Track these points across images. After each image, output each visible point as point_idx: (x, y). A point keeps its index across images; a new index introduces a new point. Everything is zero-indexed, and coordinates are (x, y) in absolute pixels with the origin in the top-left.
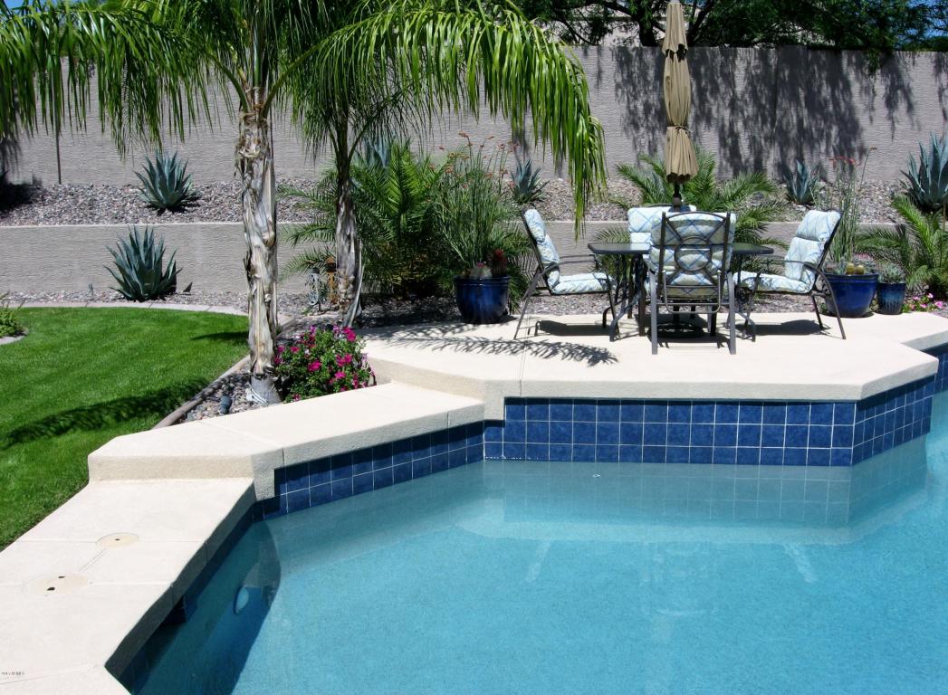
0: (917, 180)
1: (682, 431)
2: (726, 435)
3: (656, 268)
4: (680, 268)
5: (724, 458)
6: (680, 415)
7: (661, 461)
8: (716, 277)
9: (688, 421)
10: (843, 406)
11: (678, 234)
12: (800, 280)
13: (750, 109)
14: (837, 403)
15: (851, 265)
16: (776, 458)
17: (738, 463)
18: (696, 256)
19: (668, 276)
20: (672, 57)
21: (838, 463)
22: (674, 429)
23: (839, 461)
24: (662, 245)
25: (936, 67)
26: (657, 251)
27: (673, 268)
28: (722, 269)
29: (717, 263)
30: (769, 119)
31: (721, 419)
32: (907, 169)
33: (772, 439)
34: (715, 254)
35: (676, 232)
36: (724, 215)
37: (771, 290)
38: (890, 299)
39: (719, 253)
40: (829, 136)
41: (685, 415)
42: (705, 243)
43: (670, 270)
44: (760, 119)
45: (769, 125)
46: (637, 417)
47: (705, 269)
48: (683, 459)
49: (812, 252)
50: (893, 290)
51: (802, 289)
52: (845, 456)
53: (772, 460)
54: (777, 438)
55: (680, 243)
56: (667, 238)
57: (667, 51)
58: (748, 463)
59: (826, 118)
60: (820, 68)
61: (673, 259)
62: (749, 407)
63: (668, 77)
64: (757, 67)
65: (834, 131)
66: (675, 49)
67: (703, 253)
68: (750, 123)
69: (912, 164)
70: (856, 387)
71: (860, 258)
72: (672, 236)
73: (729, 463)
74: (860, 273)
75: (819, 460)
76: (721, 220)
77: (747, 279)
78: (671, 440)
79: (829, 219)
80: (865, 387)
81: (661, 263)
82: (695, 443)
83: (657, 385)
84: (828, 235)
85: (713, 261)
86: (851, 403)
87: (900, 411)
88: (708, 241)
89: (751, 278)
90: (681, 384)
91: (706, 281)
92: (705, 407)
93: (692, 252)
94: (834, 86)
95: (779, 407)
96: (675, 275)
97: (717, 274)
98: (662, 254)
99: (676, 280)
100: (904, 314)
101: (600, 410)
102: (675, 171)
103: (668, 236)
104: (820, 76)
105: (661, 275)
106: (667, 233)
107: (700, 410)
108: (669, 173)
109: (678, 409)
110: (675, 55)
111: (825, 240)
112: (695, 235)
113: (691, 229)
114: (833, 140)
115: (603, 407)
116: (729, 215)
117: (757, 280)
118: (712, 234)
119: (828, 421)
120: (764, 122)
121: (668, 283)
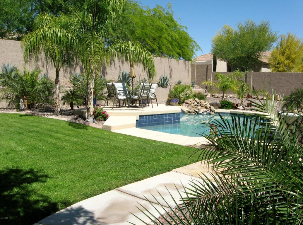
2: (166, 119)
10: (179, 114)
18: (146, 91)
42: (147, 89)
55: (144, 89)
61: (143, 92)
113: (146, 86)
118: (149, 87)
119: (177, 116)
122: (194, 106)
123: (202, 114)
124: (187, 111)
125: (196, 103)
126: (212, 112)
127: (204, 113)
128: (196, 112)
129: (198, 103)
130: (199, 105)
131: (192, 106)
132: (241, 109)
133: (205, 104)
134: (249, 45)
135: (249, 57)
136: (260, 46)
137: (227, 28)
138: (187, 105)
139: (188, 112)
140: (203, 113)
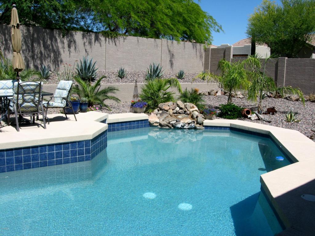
0: (79, 71)
1: (36, 157)
2: (51, 155)
3: (16, 101)
4: (24, 101)
5: (51, 164)
6: (35, 151)
7: (30, 168)
8: (36, 103)
9: (38, 153)
10: (87, 142)
11: (23, 89)
12: (61, 103)
13: (24, 47)
14: (85, 141)
15: (72, 97)
16: (68, 161)
17: (56, 165)
18: (30, 97)
19: (20, 104)
20: (14, 28)
21: (87, 160)
22: (33, 156)
23: (88, 159)
24: (18, 93)
25: (83, 36)
26: (16, 95)
27: (22, 101)
28: (39, 100)
29: (37, 99)
30: (31, 51)
31: (49, 151)
32: (77, 67)
33: (66, 155)
34: (36, 96)
35: (23, 88)
36: (39, 82)
37: (53, 107)
38: (84, 107)
39: (38, 95)
40: (50, 57)
41: (37, 151)
42: (33, 92)
43: (21, 102)
44: (28, 50)
45: (31, 52)
46: (20, 154)
47: (33, 101)
48: (37, 166)
49: (65, 94)
50: (84, 105)
51: (62, 106)
52: (89, 157)
53: (67, 162)
54: (67, 154)
55: (24, 92)
56: (19, 91)
57: (12, 26)
58: (59, 164)
59: (49, 51)
60: (47, 35)
61: (22, 98)
62: (58, 146)
63: (13, 35)
64: (26, 33)
65: (52, 55)
66: (15, 25)
67: (32, 96)
68: (25, 52)
69: (78, 66)
70: (91, 135)
71: (74, 95)
72: (21, 90)
73: (53, 165)
74: (75, 100)
75: (81, 160)
76: (38, 84)
77: (45, 104)
78: (33, 160)
79: (69, 83)
80: (93, 135)
81: (18, 99)
82: (41, 160)
83: (27, 142)
84: (70, 88)
85: (36, 98)
86: (89, 140)
87: (100, 141)
88: (34, 91)
89: (46, 103)
90: (35, 141)
91: (34, 105)
92: (43, 147)
93: (28, 95)
94: (52, 41)
95: (68, 144)
96: (23, 104)
97: (37, 102)
98: (18, 96)
99: (23, 105)
100: (88, 112)
101: (6, 153)
102: (17, 68)
103: (20, 90)
104: (47, 37)
105: (17, 104)
106: (19, 89)
107: (42, 148)
108: (15, 68)
109: (34, 149)
110: (16, 27)
111: (69, 90)
112: (29, 89)
113: (28, 87)
114: (52, 57)
115: (7, 152)
116: (41, 82)
117: (48, 103)
118: (35, 89)
119: (83, 147)
120: (29, 51)
121: (20, 106)
122: (173, 113)
123: (180, 128)
124: (156, 123)
125: (178, 109)
126: (198, 125)
127: (185, 127)
128: (170, 126)
129: (181, 108)
130: (181, 112)
131: (170, 114)
132: (253, 119)
133: (191, 110)
134: (294, 23)
135: (296, 40)
136: (309, 25)
137: (267, 3)
138: (161, 112)
139: (158, 124)
140: (183, 126)
